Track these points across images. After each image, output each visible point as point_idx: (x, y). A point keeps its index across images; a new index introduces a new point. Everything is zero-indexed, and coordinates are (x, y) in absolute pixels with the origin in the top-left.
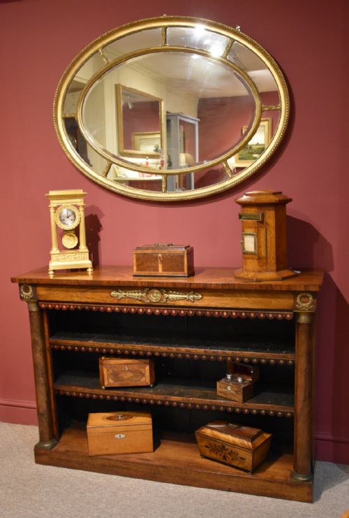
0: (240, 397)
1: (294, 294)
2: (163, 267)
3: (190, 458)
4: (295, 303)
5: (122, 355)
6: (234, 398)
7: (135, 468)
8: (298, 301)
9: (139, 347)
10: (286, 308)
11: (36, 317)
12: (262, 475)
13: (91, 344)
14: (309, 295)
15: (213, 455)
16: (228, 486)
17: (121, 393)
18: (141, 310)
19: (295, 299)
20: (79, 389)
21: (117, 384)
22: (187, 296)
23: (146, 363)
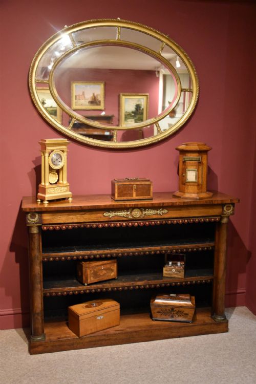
1: (223, 205)
2: (136, 193)
4: (223, 210)
5: (101, 259)
6: (176, 276)
7: (114, 338)
8: (225, 209)
9: (114, 251)
10: (217, 214)
14: (231, 205)
17: (100, 286)
18: (124, 224)
19: (223, 208)
21: (96, 280)
22: (158, 212)
23: (115, 262)
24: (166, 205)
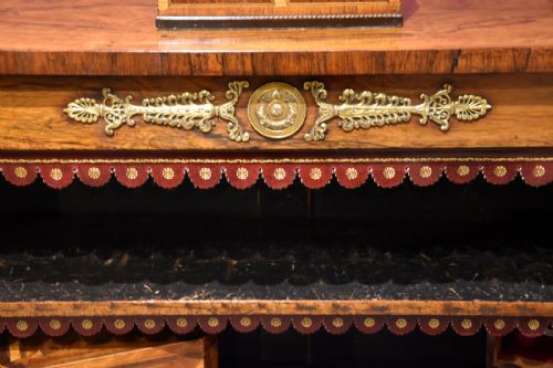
18: (206, 175)
22: (422, 108)
23: (193, 355)
24: (477, 64)
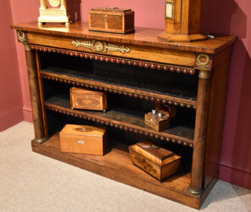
0: (157, 128)
1: (196, 54)
2: (108, 25)
3: (125, 164)
4: (196, 61)
6: (154, 128)
7: (88, 164)
8: (198, 60)
9: (92, 83)
10: (189, 65)
11: (29, 55)
12: (167, 184)
13: (65, 77)
14: (206, 56)
15: (139, 164)
16: (144, 187)
17: (83, 113)
19: (196, 58)
20: (59, 107)
21: (81, 107)
22: (119, 49)
23: (100, 95)
